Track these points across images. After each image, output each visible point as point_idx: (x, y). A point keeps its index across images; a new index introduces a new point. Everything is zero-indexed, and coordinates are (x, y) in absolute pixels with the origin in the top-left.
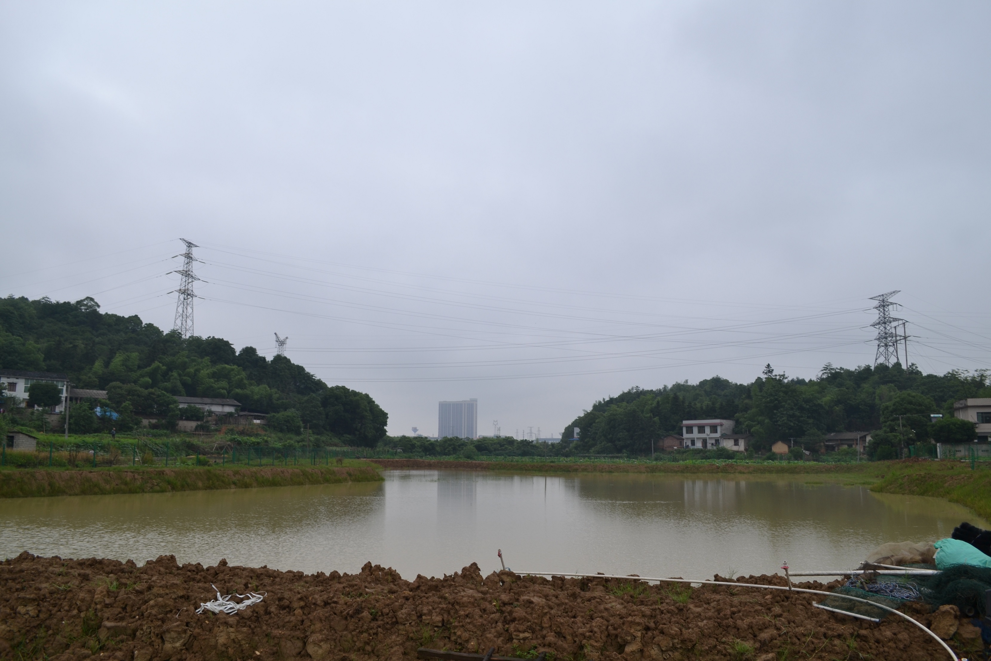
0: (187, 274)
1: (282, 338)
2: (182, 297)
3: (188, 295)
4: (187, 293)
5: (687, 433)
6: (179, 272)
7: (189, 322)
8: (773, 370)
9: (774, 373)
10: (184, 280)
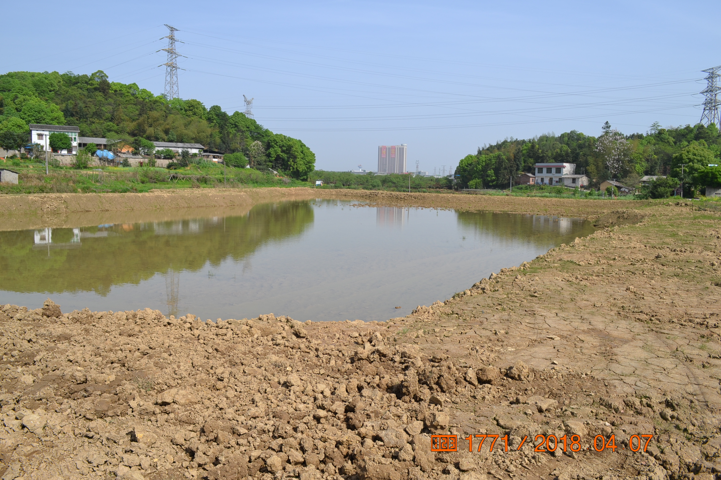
0: (171, 52)
1: (249, 99)
2: (169, 69)
3: (174, 67)
4: (172, 67)
5: (538, 173)
6: (166, 50)
7: (175, 88)
8: (610, 126)
9: (611, 129)
10: (170, 56)
